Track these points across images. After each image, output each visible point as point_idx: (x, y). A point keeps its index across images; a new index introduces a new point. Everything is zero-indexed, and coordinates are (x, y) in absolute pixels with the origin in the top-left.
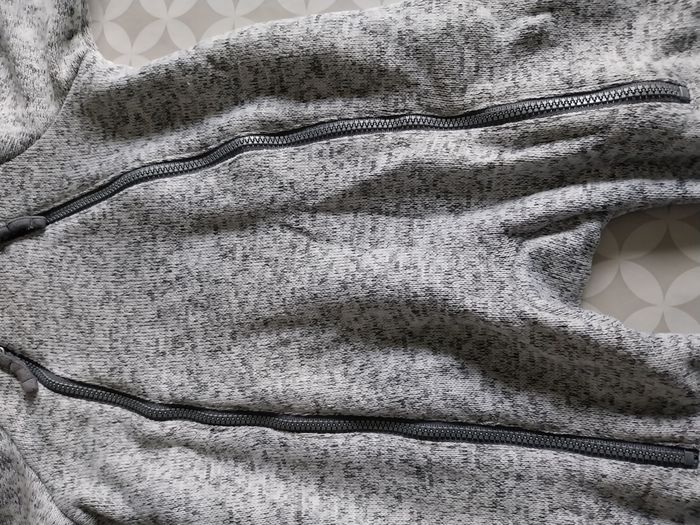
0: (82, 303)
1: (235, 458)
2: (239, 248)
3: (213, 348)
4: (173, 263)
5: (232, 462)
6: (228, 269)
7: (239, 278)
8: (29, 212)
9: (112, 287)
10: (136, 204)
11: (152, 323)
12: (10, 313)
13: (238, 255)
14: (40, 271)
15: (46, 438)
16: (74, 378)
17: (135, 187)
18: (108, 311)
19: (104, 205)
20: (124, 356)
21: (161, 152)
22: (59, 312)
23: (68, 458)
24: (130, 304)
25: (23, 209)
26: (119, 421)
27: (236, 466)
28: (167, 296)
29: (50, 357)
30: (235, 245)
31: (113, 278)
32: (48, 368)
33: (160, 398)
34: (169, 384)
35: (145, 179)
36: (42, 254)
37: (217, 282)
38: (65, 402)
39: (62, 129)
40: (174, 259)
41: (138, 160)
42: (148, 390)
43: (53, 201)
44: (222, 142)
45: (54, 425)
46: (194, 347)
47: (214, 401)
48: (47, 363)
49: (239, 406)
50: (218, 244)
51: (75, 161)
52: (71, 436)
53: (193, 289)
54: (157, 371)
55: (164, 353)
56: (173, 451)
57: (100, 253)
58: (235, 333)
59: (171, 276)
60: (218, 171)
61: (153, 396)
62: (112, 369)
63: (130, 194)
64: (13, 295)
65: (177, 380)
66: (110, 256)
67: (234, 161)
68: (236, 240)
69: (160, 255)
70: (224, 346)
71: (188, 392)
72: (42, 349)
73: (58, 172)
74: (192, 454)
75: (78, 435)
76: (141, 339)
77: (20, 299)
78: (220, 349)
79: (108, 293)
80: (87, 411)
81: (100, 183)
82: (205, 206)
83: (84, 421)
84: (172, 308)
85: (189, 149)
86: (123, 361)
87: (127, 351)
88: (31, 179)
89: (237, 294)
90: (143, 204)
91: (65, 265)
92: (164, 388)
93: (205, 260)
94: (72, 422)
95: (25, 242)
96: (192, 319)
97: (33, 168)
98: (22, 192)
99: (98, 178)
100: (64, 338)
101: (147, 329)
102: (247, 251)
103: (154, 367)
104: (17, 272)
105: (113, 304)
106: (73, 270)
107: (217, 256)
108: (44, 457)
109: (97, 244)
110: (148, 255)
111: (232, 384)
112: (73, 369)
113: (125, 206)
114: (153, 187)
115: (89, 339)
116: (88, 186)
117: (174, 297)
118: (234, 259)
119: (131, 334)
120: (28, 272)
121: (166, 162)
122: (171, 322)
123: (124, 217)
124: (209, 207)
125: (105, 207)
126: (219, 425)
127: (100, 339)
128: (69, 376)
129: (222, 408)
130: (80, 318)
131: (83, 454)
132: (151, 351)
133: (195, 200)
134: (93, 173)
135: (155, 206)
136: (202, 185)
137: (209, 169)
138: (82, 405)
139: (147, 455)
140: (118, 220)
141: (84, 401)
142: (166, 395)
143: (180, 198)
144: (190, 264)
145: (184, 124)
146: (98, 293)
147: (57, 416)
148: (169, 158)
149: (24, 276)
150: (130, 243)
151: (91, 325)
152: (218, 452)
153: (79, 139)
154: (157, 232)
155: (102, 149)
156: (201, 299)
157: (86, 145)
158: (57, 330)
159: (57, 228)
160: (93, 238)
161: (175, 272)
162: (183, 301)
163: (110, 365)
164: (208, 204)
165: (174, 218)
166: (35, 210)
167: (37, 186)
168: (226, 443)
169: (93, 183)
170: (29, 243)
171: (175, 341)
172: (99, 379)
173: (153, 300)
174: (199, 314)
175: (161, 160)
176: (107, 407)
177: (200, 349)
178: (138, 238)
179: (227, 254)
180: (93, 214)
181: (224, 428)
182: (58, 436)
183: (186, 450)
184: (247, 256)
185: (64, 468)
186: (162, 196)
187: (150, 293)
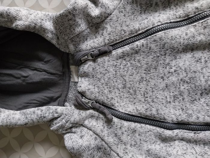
0: (131, 82)
1: (204, 144)
2: (203, 58)
3: (192, 99)
4: (173, 65)
5: (203, 146)
6: (199, 66)
7: (204, 70)
8: (105, 45)
9: (144, 75)
10: (160, 40)
11: (163, 90)
12: (98, 87)
13: (203, 61)
14: (111, 70)
15: (120, 139)
16: (130, 113)
17: (160, 33)
18: (143, 85)
19: (142, 41)
20: (151, 104)
21: (169, 18)
22: (120, 86)
23: (128, 146)
24: (152, 83)
25: (103, 44)
26: (150, 131)
27: (204, 147)
28: (170, 78)
29: (117, 104)
30: (201, 57)
31: (145, 72)
32: (117, 109)
33: (172, 121)
34: (175, 114)
35: (164, 29)
36: (111, 63)
37: (195, 72)
38: (126, 124)
39: (122, 10)
40: (173, 63)
41: (160, 22)
42: (166, 117)
43: (116, 40)
44: (197, 14)
45: (123, 133)
46: (183, 99)
47: (197, 121)
48: (115, 107)
49: (207, 123)
50: (193, 57)
51: (128, 23)
52: (129, 137)
53: (182, 75)
54: (168, 109)
55: (170, 102)
56: (177, 142)
57: (139, 61)
58: (202, 93)
59: (172, 70)
60: (195, 26)
61: (169, 120)
62: (147, 109)
63: (158, 36)
64: (99, 80)
65: (178, 113)
66: (143, 63)
67: (205, 21)
68: (201, 55)
69: (167, 61)
70: (197, 98)
71: (183, 117)
72: (113, 102)
73: (119, 28)
74: (184, 143)
75: (132, 137)
76: (159, 96)
77: (102, 81)
78: (195, 100)
79: (142, 78)
80: (135, 127)
81: (140, 32)
82: (191, 40)
83: (134, 131)
84: (173, 83)
85: (180, 17)
86: (151, 106)
87: (153, 101)
88: (107, 31)
89: (204, 77)
90: (163, 40)
91: (122, 67)
92: (173, 116)
93: (187, 63)
94: (129, 132)
95: (104, 58)
96: (182, 88)
97: (107, 27)
98: (102, 37)
99: (139, 30)
100: (122, 97)
101: (161, 92)
102: (207, 59)
103: (167, 108)
104: (101, 70)
105: (144, 82)
106: (126, 69)
107: (193, 61)
108: (119, 146)
109: (138, 58)
110: (161, 62)
111: (204, 114)
112: (129, 110)
113: (155, 41)
114: (168, 33)
115: (134, 97)
116: (134, 33)
117: (174, 79)
118: (201, 62)
119: (154, 94)
120: (106, 70)
121: (171, 22)
122: (172, 89)
123: (153, 46)
124: (193, 41)
125: (143, 42)
126: (197, 131)
127: (139, 97)
128: (127, 112)
129: (200, 124)
130: (130, 88)
131: (135, 145)
132: (164, 101)
133: (186, 38)
134: (137, 28)
135: (168, 41)
136: (188, 32)
137: (190, 25)
138: (133, 125)
139: (166, 144)
140: (150, 47)
141: (133, 123)
142: (175, 119)
143: (179, 37)
144: (181, 65)
145: (175, 7)
146: (138, 78)
147: (123, 129)
148: (172, 21)
149: (104, 72)
150: (154, 57)
151: (135, 91)
152: (196, 142)
153: (130, 14)
154: (167, 52)
155: (140, 18)
156: (187, 79)
157: (133, 16)
158: (119, 93)
159: (118, 51)
160: (136, 55)
161: (174, 68)
162: (178, 80)
163: (146, 107)
164: (192, 40)
165: (176, 46)
166: (108, 44)
167: (109, 34)
168: (202, 138)
169: (136, 32)
170: (106, 58)
171: (174, 97)
172: (140, 113)
173: (163, 80)
174: (186, 85)
175: (169, 22)
176: (143, 125)
177: (186, 100)
178: (158, 55)
179: (199, 60)
180: (137, 45)
181: (200, 132)
182: (124, 138)
183: (182, 141)
184: (207, 61)
185: (127, 151)
186: (172, 37)
187: (162, 78)
